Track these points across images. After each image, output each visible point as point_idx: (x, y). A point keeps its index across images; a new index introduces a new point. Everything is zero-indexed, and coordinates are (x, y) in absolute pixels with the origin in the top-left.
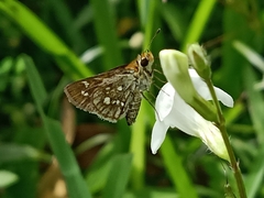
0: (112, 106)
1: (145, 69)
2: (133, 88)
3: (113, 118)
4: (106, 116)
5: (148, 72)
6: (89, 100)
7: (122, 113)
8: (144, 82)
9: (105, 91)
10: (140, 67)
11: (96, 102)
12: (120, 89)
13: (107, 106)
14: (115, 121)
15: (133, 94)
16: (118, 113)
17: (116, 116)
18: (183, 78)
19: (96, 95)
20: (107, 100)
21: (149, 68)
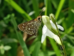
0: (31, 30)
1: (39, 20)
2: (36, 25)
3: (31, 34)
4: (29, 33)
5: (40, 21)
6: (24, 29)
7: (33, 32)
8: (39, 24)
9: (28, 26)
10: (38, 20)
11: (26, 29)
12: (33, 26)
13: (29, 30)
14: (32, 34)
15: (36, 27)
16: (32, 32)
17: (32, 33)
18: (48, 23)
19: (26, 27)
20: (29, 29)
21: (40, 20)
